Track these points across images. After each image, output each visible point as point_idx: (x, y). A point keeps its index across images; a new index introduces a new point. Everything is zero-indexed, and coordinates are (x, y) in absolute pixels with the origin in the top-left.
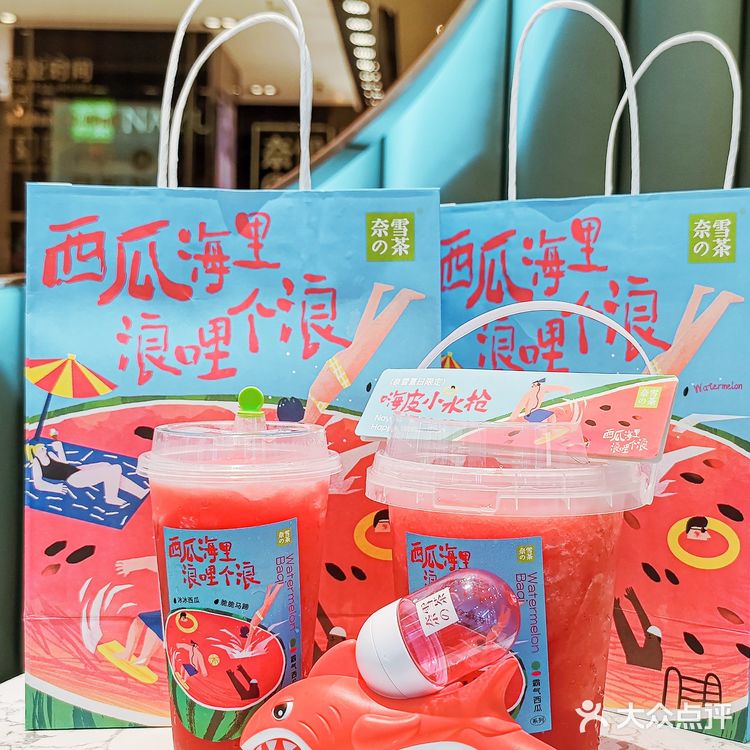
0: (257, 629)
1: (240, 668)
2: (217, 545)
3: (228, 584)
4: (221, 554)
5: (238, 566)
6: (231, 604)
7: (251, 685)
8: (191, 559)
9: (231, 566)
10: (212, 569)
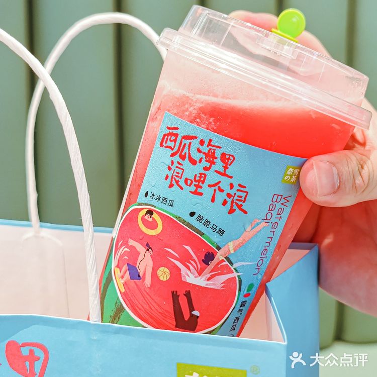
0: (223, 261)
1: (188, 295)
2: (218, 154)
3: (213, 200)
4: (219, 165)
5: (232, 186)
6: (207, 223)
7: (192, 315)
8: (183, 158)
9: (225, 183)
10: (202, 178)
